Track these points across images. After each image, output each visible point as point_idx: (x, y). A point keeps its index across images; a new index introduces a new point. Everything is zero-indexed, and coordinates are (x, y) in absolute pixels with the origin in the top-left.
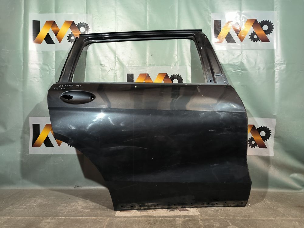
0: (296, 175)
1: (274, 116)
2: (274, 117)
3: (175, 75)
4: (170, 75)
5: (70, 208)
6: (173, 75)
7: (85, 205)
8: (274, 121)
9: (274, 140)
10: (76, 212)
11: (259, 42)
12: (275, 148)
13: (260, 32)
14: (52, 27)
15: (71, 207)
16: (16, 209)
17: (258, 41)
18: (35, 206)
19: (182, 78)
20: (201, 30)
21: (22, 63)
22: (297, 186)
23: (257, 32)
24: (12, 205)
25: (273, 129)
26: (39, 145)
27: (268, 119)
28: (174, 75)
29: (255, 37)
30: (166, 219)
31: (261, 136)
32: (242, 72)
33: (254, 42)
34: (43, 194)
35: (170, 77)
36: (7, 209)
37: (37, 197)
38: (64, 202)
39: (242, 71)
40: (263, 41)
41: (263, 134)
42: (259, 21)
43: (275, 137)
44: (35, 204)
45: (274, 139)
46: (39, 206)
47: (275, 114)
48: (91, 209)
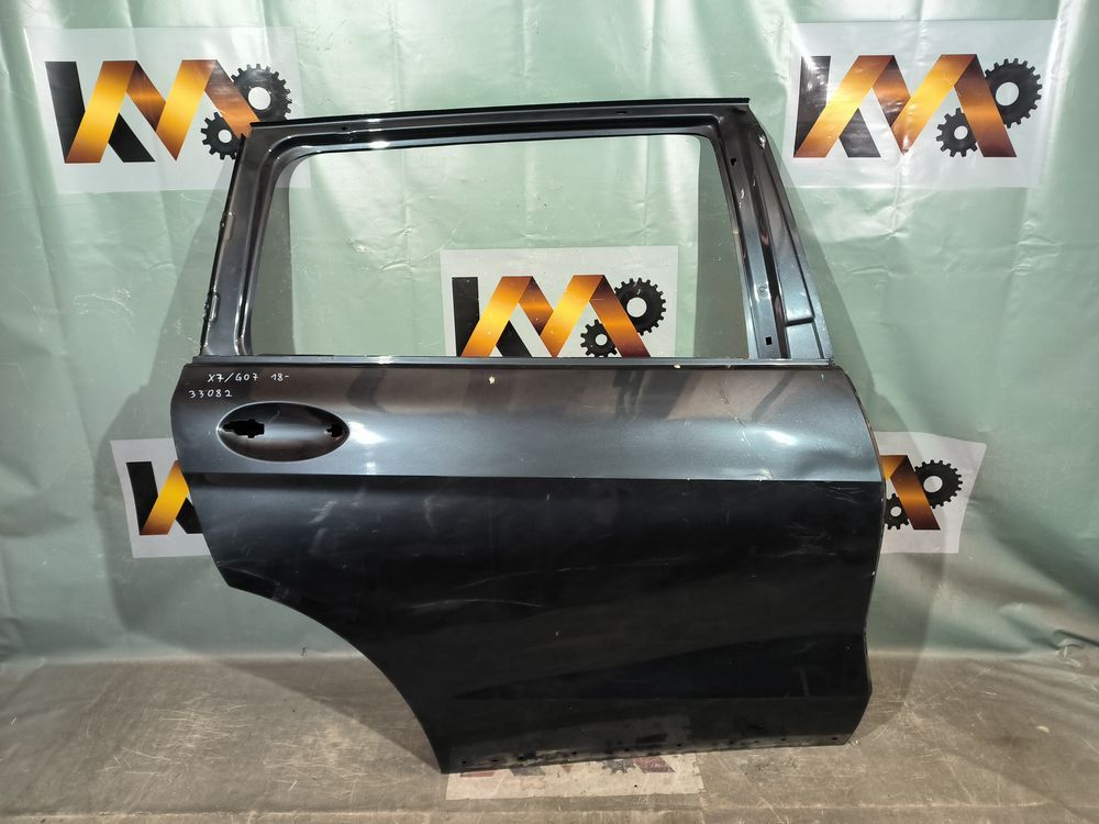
0: (1019, 609)
1: (980, 434)
2: (982, 437)
3: (636, 280)
4: (615, 284)
5: (305, 764)
6: (627, 282)
7: (346, 744)
8: (979, 449)
9: (968, 505)
10: (326, 782)
11: (974, 156)
12: (967, 529)
13: (984, 114)
14: (130, 90)
15: (306, 756)
16: (134, 772)
17: (969, 152)
18: (192, 751)
19: (661, 293)
20: (747, 100)
21: (40, 247)
22: (1018, 640)
23: (971, 114)
24: (117, 749)
25: (971, 472)
26: (163, 530)
27: (959, 442)
28: (631, 280)
29: (961, 133)
30: (601, 812)
31: (925, 491)
32: (888, 277)
33: (952, 155)
34: (205, 689)
35: (616, 289)
36: (107, 769)
37: (191, 701)
38: (281, 729)
39: (890, 274)
40: (987, 153)
41: (934, 484)
42: (986, 65)
43: (972, 497)
44: (190, 741)
45: (967, 501)
46: (206, 753)
47: (986, 429)
48: (368, 764)
